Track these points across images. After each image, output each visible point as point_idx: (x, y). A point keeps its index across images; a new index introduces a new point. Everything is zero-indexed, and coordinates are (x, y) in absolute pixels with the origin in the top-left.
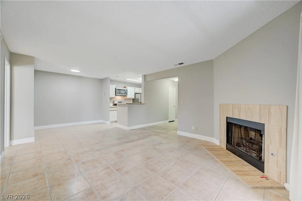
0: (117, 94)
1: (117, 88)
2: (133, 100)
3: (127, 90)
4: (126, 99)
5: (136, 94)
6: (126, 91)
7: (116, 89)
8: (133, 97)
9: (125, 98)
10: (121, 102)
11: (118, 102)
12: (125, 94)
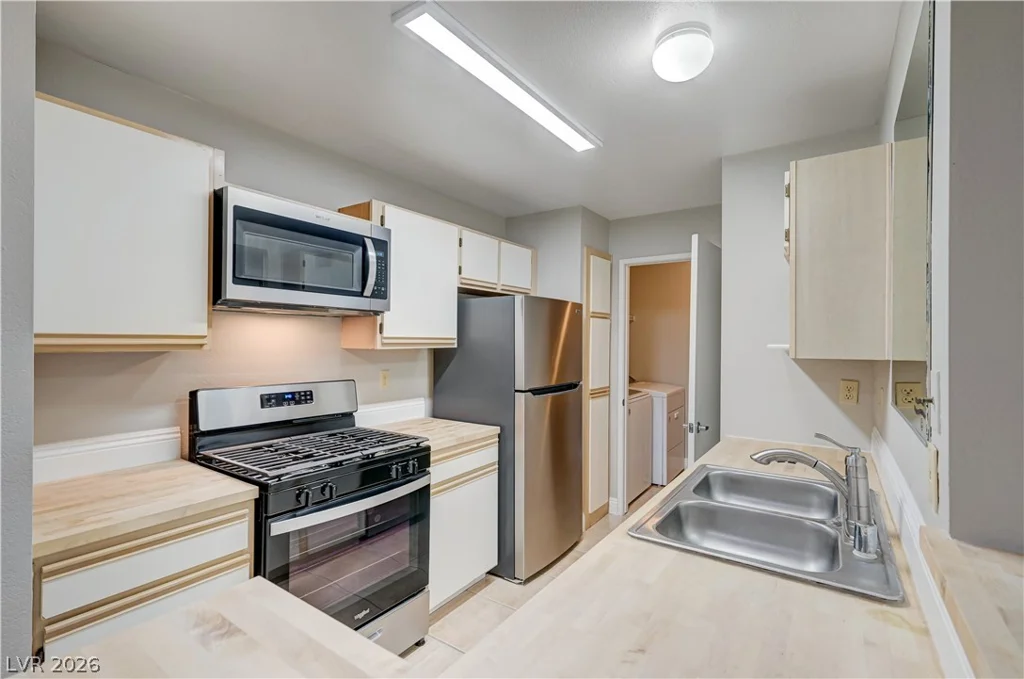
0: (233, 291)
1: (237, 197)
2: (441, 358)
3: (382, 246)
4: (369, 356)
5: (467, 293)
6: (372, 254)
7: (218, 199)
8: (445, 331)
9: (357, 337)
10: (306, 397)
11: (267, 401)
12: (361, 294)
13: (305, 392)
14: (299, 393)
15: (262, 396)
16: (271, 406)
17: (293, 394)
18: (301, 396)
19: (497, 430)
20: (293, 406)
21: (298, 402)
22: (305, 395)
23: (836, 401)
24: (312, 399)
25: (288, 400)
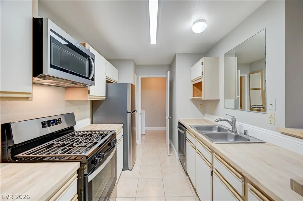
6: (93, 64)
11: (44, 124)
12: (88, 78)
13: (58, 119)
14: (56, 119)
15: (42, 122)
16: (46, 127)
17: (54, 120)
18: (57, 121)
19: (122, 125)
20: (55, 126)
21: (56, 124)
22: (59, 120)
23: (198, 108)
24: (61, 122)
25: (52, 123)
